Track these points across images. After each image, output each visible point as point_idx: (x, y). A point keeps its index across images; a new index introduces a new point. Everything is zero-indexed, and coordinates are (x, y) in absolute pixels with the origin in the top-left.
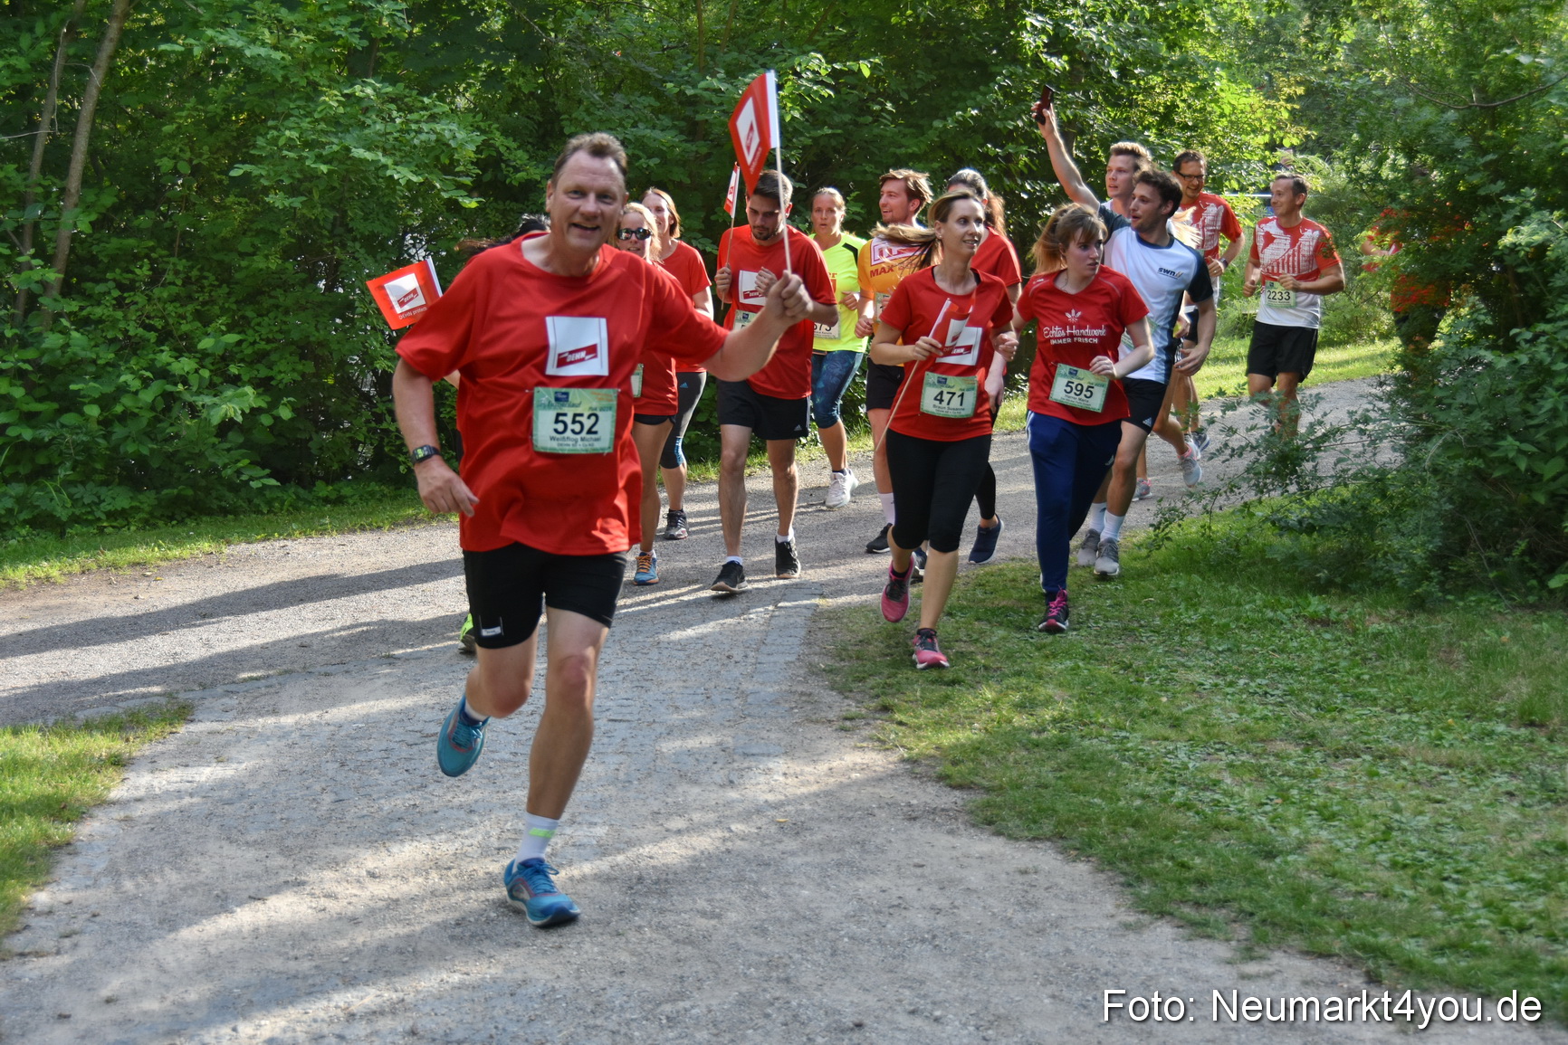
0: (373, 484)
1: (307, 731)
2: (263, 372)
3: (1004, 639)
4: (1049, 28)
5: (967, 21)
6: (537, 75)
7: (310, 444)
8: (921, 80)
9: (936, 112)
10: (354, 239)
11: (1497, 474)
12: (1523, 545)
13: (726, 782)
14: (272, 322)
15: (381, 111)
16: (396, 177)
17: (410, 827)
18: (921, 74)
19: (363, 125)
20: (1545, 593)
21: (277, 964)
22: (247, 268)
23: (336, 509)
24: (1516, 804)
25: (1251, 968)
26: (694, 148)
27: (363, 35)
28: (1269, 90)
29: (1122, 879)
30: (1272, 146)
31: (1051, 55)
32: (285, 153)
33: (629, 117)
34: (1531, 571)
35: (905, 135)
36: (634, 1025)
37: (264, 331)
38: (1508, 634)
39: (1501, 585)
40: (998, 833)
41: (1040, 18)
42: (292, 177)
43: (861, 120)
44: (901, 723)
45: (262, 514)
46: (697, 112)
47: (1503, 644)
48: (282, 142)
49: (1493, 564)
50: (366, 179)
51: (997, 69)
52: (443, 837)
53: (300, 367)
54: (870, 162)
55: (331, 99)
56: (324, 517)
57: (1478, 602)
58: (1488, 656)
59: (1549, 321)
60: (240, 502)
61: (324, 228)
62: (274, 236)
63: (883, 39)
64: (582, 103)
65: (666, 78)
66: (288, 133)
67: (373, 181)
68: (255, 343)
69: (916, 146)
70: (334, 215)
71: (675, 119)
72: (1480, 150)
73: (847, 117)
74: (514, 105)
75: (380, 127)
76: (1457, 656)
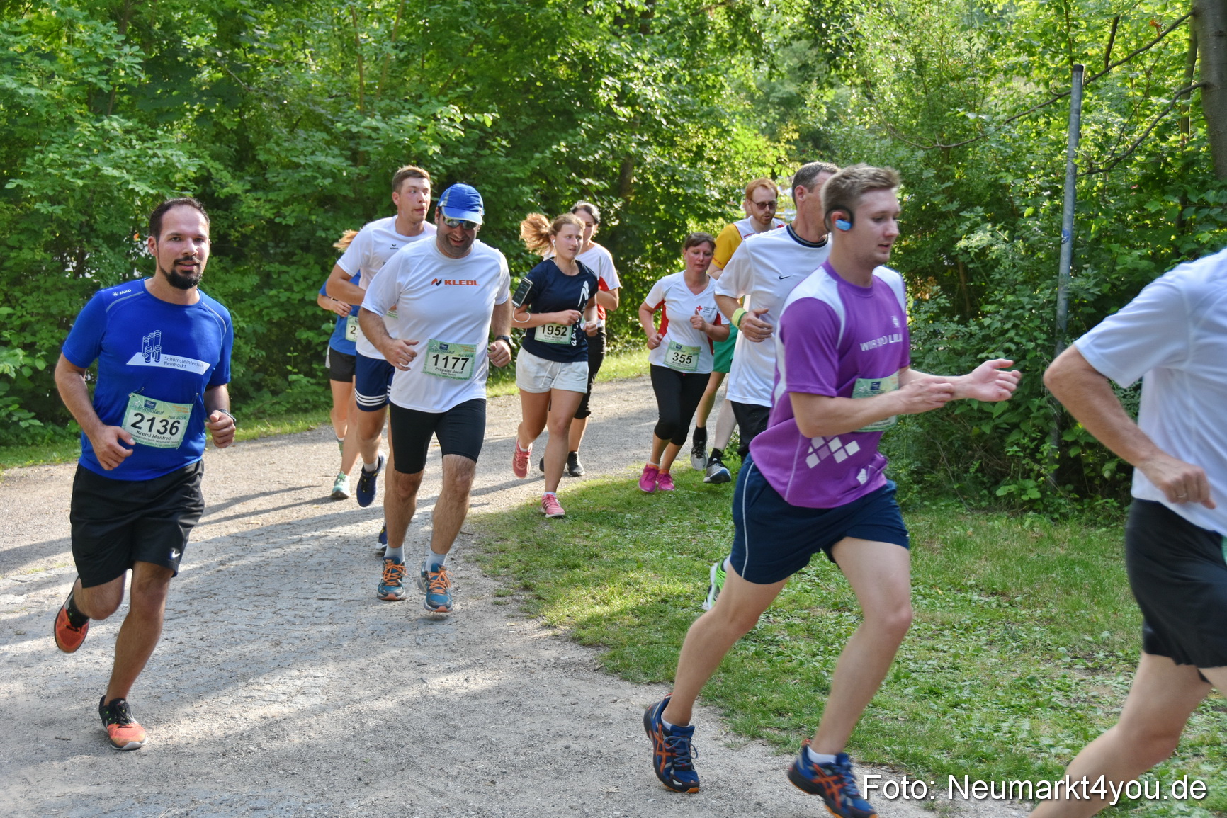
2: (29, 339)
3: (607, 536)
4: (618, 85)
5: (557, 80)
6: (234, 116)
8: (524, 123)
9: (536, 147)
10: (98, 237)
11: (957, 412)
12: (977, 464)
14: (35, 300)
15: (123, 140)
16: (137, 189)
17: (175, 682)
18: (524, 119)
19: (110, 151)
20: (992, 500)
21: (82, 789)
22: (14, 258)
24: (995, 651)
26: (357, 171)
27: (108, 84)
28: (773, 136)
29: (722, 711)
31: (620, 105)
32: (49, 170)
33: (307, 148)
34: (983, 483)
35: (513, 164)
37: (29, 307)
38: (971, 529)
39: (962, 491)
40: (625, 679)
41: (611, 79)
42: (54, 190)
43: (482, 152)
44: (539, 598)
45: (27, 445)
46: (358, 144)
47: (970, 536)
48: (46, 162)
49: (958, 478)
50: (111, 192)
51: (580, 117)
52: (203, 689)
53: (58, 335)
54: (487, 183)
55: (85, 129)
57: (947, 506)
58: (959, 545)
59: (992, 303)
60: (10, 437)
61: (72, 228)
62: (37, 234)
63: (496, 93)
64: (272, 137)
65: (335, 119)
66: (51, 155)
67: (116, 194)
68: (22, 316)
69: (522, 171)
70: (84, 219)
71: (343, 149)
72: (940, 178)
73: (470, 150)
74: (218, 137)
75: (123, 152)
76: (937, 545)
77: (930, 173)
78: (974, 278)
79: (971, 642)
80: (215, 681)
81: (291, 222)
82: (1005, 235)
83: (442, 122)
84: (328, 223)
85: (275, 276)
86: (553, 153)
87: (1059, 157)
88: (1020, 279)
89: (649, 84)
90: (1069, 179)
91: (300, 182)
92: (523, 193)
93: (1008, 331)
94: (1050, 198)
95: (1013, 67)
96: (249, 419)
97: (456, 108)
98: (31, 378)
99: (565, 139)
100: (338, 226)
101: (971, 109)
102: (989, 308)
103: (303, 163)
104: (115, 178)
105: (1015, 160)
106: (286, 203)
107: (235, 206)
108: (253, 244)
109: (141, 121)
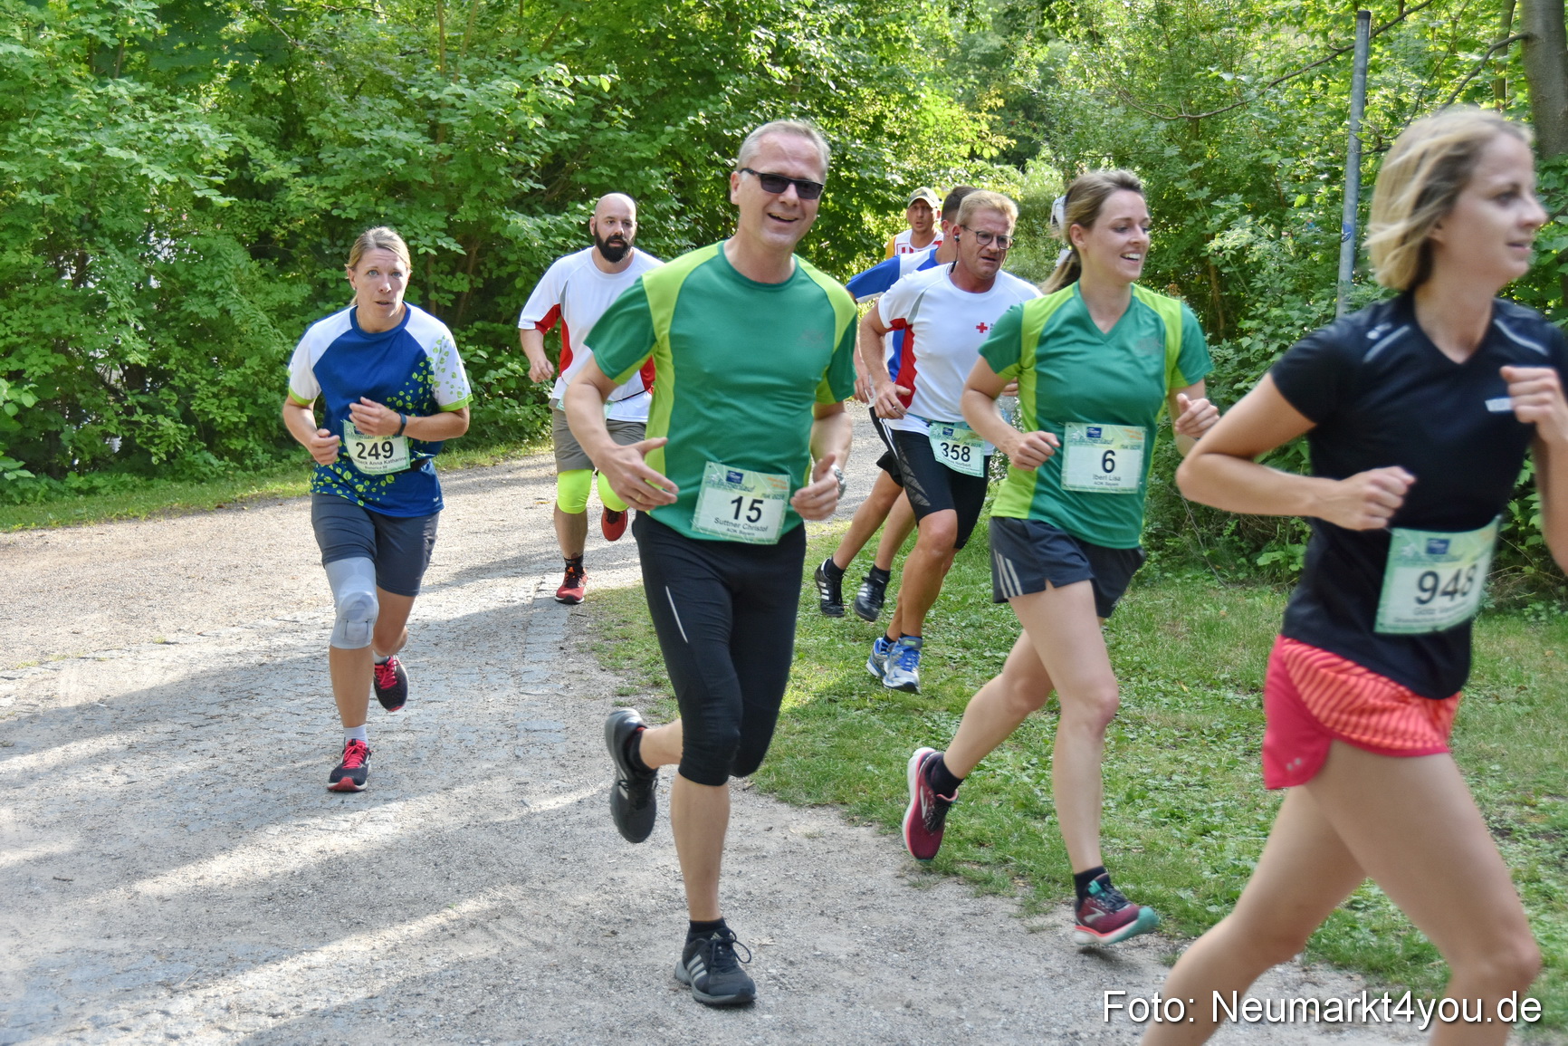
0: (125, 475)
1: (88, 715)
2: (14, 365)
4: (773, 40)
5: (694, 31)
6: (277, 79)
7: (62, 436)
8: (653, 87)
9: (667, 118)
10: (103, 235)
12: (1232, 526)
13: (513, 758)
14: (23, 316)
15: (133, 110)
16: (151, 176)
17: (207, 806)
18: (652, 81)
19: (116, 124)
20: (1252, 570)
21: (90, 944)
23: (92, 499)
24: (1254, 764)
25: (1038, 921)
26: (438, 150)
27: (112, 34)
28: (972, 103)
30: (973, 155)
31: (775, 64)
32: (37, 150)
33: (373, 119)
34: (1240, 549)
35: (638, 141)
36: (456, 993)
37: (15, 325)
38: (1225, 608)
39: (1214, 559)
40: (782, 801)
41: (763, 30)
42: (45, 174)
43: (595, 124)
45: (15, 504)
46: (438, 115)
47: (1224, 617)
48: (34, 139)
49: (1208, 542)
50: (118, 177)
51: (724, 79)
52: (243, 815)
53: (52, 360)
54: (605, 165)
55: (84, 96)
56: (77, 507)
57: (1194, 578)
58: (1210, 628)
61: (71, 224)
62: (24, 231)
63: (617, 47)
64: (327, 105)
65: (409, 82)
66: (40, 131)
67: (125, 180)
68: (6, 336)
69: (649, 150)
70: (84, 212)
71: (419, 122)
72: (1187, 158)
73: (582, 123)
74: (257, 107)
75: (133, 126)
76: (1182, 629)
77: (1172, 151)
78: (1230, 287)
79: (1225, 753)
80: (258, 805)
81: (353, 215)
82: (1269, 230)
83: (546, 85)
84: (401, 217)
85: (332, 286)
86: (689, 126)
87: (1340, 130)
88: (1289, 287)
89: (813, 37)
90: (1351, 159)
91: (364, 164)
92: (651, 177)
93: (1272, 354)
94: (1328, 182)
95: (1281, 14)
96: (300, 470)
97: (564, 67)
98: (15, 417)
99: (705, 107)
100: (414, 221)
101: (1229, 69)
102: (1247, 324)
103: (367, 139)
104: (122, 159)
105: (1282, 133)
106: (346, 192)
107: (279, 195)
108: (303, 244)
109: (158, 85)
